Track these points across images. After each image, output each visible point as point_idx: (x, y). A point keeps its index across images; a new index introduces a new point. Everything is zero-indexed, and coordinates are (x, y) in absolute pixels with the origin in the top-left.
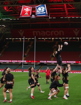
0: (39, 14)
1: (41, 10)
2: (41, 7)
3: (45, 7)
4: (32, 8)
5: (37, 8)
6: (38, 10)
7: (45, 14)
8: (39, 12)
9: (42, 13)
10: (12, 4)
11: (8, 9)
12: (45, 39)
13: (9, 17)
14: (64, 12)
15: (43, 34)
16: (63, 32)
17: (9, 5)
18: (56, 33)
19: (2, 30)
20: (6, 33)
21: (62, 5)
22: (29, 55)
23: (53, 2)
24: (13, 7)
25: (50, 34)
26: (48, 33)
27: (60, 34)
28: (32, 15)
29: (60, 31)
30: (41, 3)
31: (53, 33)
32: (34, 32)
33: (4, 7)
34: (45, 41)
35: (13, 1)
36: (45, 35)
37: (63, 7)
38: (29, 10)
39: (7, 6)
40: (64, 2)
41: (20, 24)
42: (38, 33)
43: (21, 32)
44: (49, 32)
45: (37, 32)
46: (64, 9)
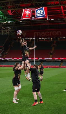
0: (38, 16)
1: (40, 13)
2: (40, 10)
3: (43, 10)
4: (32, 11)
5: (37, 11)
6: (37, 13)
7: (44, 16)
8: (38, 14)
9: (41, 15)
10: (14, 8)
11: (11, 13)
12: (44, 39)
13: (13, 19)
14: (61, 13)
15: (43, 34)
16: (60, 32)
17: (12, 9)
18: (55, 33)
19: (8, 32)
20: (11, 34)
21: (59, 7)
22: (30, 53)
23: (50, 5)
24: (16, 10)
25: (49, 35)
26: (47, 34)
27: (58, 35)
28: (32, 17)
29: (58, 32)
30: (40, 6)
31: (52, 33)
32: (35, 33)
33: (7, 11)
34: (44, 41)
35: (15, 5)
36: (44, 35)
37: (60, 9)
38: (30, 13)
39: (11, 10)
40: (60, 4)
41: (23, 26)
42: (39, 34)
43: (24, 33)
44: (48, 32)
45: (37, 33)
46: (61, 11)
